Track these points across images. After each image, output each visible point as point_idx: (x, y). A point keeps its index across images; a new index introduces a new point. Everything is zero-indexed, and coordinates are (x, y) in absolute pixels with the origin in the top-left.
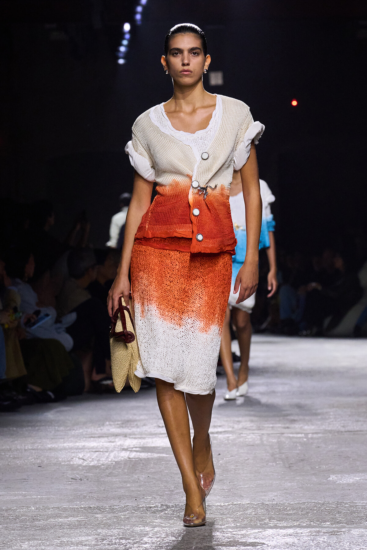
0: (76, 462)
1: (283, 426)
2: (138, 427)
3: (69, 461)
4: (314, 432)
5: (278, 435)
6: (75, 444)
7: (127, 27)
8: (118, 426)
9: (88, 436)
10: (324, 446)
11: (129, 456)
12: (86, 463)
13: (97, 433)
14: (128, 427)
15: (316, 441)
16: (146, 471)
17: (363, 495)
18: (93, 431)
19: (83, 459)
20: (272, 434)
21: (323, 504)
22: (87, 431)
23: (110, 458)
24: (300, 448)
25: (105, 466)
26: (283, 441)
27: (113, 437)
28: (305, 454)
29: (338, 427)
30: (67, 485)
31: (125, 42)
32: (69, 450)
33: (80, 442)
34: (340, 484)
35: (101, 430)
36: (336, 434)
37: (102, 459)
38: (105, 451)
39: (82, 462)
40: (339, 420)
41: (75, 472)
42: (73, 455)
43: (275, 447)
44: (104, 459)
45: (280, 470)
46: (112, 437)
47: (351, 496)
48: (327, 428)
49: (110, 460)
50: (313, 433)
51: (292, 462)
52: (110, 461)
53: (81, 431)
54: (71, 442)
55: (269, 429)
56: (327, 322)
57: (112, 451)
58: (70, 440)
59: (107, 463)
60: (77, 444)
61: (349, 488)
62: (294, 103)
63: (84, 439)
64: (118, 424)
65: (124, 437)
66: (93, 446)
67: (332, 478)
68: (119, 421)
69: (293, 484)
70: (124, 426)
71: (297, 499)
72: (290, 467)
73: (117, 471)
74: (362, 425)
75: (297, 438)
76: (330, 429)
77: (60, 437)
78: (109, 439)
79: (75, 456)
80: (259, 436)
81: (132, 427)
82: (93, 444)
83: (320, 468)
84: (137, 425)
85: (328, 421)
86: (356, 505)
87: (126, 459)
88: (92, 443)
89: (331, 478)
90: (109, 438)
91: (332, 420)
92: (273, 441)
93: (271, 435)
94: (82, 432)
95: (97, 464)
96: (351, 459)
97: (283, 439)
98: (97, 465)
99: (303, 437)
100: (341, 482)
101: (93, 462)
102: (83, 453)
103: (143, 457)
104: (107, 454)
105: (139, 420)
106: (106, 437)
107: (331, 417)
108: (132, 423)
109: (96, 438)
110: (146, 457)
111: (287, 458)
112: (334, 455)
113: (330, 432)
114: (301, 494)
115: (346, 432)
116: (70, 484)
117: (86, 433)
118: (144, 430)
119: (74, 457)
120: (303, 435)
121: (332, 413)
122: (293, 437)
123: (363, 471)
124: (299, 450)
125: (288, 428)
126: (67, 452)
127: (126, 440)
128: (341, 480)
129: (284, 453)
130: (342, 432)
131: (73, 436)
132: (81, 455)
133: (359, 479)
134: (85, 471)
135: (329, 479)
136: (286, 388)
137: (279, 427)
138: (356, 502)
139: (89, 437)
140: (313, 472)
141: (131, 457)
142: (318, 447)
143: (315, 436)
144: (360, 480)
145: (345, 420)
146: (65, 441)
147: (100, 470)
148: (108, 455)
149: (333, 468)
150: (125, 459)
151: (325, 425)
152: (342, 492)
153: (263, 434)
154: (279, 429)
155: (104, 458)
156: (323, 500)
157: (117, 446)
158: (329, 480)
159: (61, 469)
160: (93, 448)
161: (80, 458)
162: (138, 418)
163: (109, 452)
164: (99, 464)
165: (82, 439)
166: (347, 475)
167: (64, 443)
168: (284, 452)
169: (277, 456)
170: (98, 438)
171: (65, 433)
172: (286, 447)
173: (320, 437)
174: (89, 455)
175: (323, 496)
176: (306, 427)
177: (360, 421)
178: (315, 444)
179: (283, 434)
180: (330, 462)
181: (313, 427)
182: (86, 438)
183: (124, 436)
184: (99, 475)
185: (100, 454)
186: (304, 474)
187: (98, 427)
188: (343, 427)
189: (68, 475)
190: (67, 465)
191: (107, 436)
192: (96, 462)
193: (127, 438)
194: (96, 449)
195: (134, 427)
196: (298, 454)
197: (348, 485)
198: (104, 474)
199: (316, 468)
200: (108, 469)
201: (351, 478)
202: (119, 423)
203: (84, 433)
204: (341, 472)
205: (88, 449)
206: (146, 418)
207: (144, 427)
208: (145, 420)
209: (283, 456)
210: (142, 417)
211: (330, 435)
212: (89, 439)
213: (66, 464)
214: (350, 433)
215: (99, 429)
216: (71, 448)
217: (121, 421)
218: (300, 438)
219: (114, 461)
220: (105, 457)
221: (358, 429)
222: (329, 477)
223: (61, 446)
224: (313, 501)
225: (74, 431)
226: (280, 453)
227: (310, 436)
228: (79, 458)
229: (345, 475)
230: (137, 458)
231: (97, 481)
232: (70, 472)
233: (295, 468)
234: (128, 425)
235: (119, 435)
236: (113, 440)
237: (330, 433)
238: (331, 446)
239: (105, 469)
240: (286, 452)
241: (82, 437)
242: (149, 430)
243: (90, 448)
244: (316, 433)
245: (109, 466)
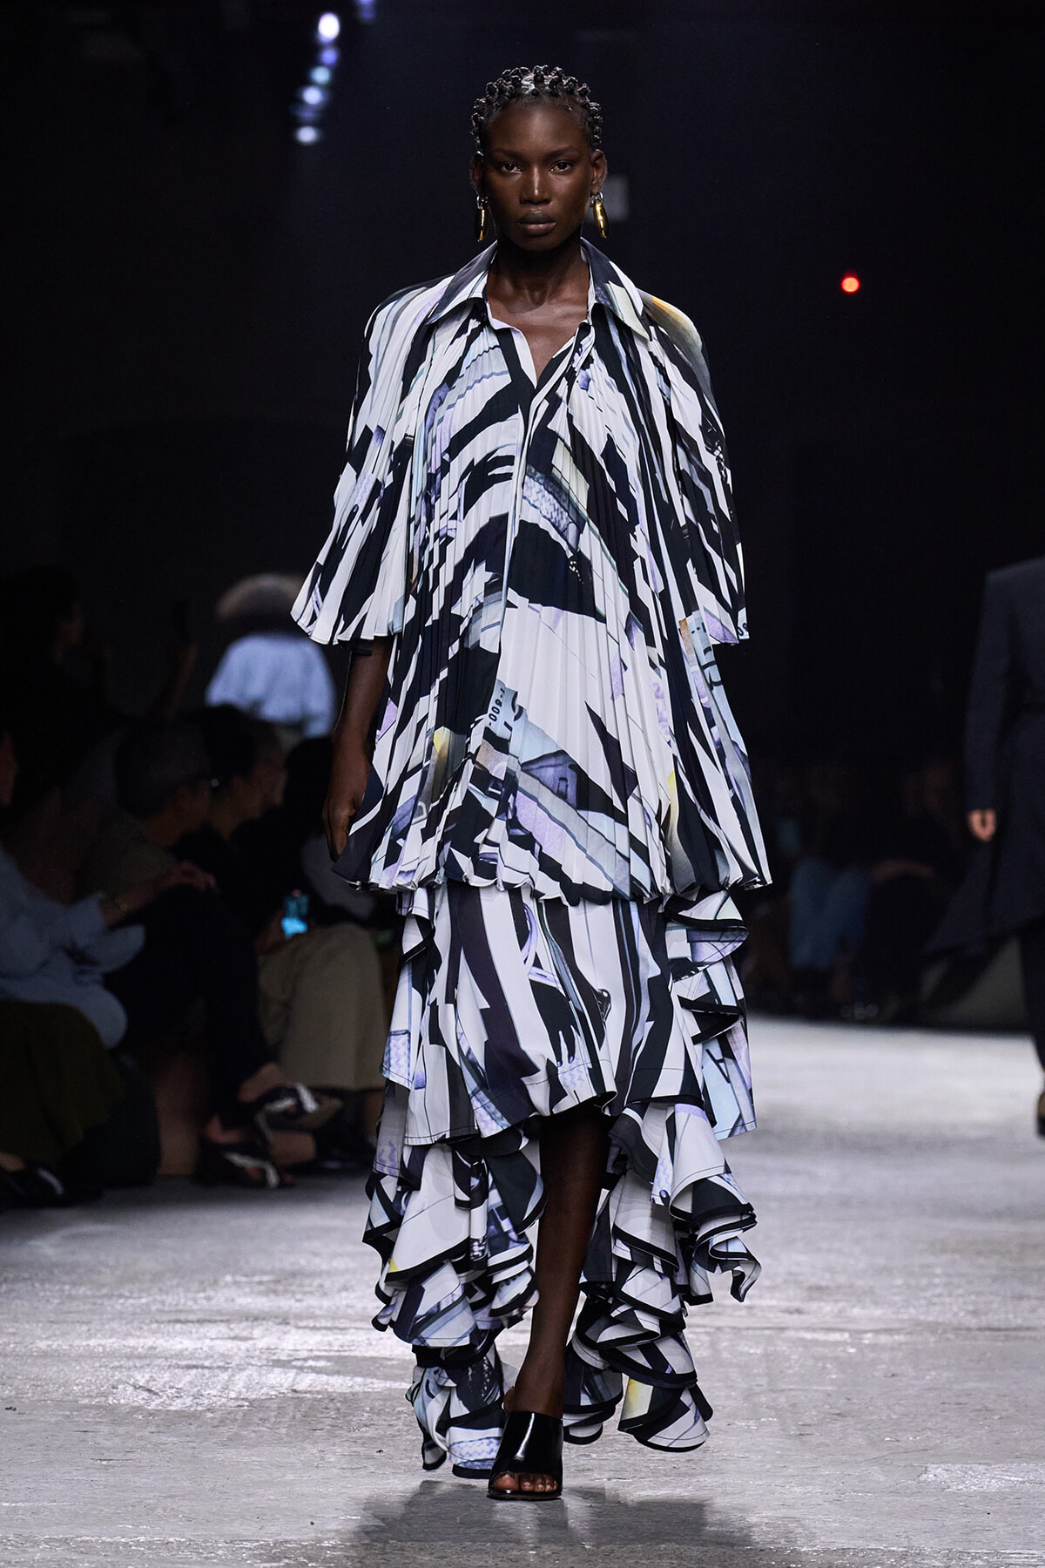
0: (127, 1397)
1: (784, 1304)
2: (325, 1294)
3: (105, 1395)
4: (884, 1326)
5: (767, 1332)
6: (124, 1343)
7: (329, 26)
8: (262, 1288)
9: (165, 1318)
10: (911, 1372)
11: (293, 1385)
12: (158, 1401)
13: (195, 1307)
14: (294, 1293)
15: (886, 1356)
16: (349, 1435)
17: (1031, 1532)
18: (182, 1301)
19: (149, 1391)
20: (748, 1329)
21: (904, 1556)
22: (163, 1303)
23: (233, 1390)
24: (834, 1377)
25: (218, 1415)
26: (784, 1351)
27: (244, 1324)
28: (849, 1397)
29: (956, 1314)
30: (94, 1468)
31: (321, 75)
32: (104, 1360)
33: (139, 1337)
34: (957, 1494)
35: (209, 1299)
36: (951, 1336)
37: (207, 1393)
38: (219, 1367)
39: (143, 1399)
40: (960, 1291)
41: (121, 1430)
42: (118, 1375)
43: (755, 1371)
44: (214, 1392)
45: (771, 1443)
46: (241, 1321)
47: (992, 1535)
48: (922, 1317)
49: (233, 1395)
50: (877, 1332)
51: (808, 1421)
52: (231, 1399)
53: (144, 1301)
54: (113, 1333)
55: (738, 1313)
56: (931, 979)
57: (240, 1368)
58: (107, 1327)
59: (224, 1405)
60: (132, 1342)
61: (988, 1509)
62: (851, 285)
63: (154, 1326)
64: (260, 1283)
65: (280, 1324)
66: (181, 1352)
67: (936, 1473)
68: (265, 1273)
69: (810, 1488)
70: (280, 1288)
71: (823, 1538)
72: (801, 1434)
73: (254, 1432)
74: (1033, 1310)
75: (825, 1343)
76: (930, 1319)
77: (77, 1317)
78: (232, 1329)
79: (124, 1379)
80: (708, 1333)
81: (305, 1293)
82: (181, 1342)
83: (898, 1441)
84: (321, 1286)
85: (928, 1294)
86: (1008, 1561)
87: (283, 1393)
88: (176, 1339)
89: (931, 1476)
90: (232, 1326)
91: (939, 1290)
92: (752, 1351)
93: (745, 1333)
94: (147, 1304)
95: (191, 1406)
96: (996, 1418)
97: (783, 1347)
98: (192, 1409)
99: (844, 1343)
100: (960, 1487)
101: (178, 1401)
102: (148, 1370)
103: (339, 1391)
104: (225, 1376)
105: (329, 1273)
106: (222, 1321)
107: (936, 1281)
108: (307, 1281)
109: (191, 1325)
110: (350, 1390)
111: (794, 1405)
112: (944, 1403)
113: (933, 1328)
114: (835, 1521)
115: (980, 1329)
116: (106, 1468)
117: (158, 1306)
118: (344, 1302)
119: (119, 1381)
120: (846, 1335)
121: (938, 1271)
122: (816, 1343)
123: (1036, 1456)
124: (832, 1382)
125: (799, 1311)
126: (97, 1364)
127: (285, 1333)
128: (964, 1482)
129: (782, 1391)
130: (968, 1329)
131: (120, 1316)
132: (143, 1377)
133: (1021, 1479)
134: (153, 1429)
135: (924, 1476)
136: (797, 1186)
137: (771, 1308)
138: (1008, 1551)
139: (169, 1322)
140: (876, 1454)
141: (299, 1387)
142: (893, 1375)
143: (884, 1339)
144: (1021, 1482)
145: (978, 1294)
146: (93, 1331)
147: (201, 1426)
148: (228, 1381)
149: (938, 1441)
150: (280, 1393)
151: (915, 1307)
152: (967, 1520)
153: (719, 1329)
154: (771, 1315)
155: (215, 1388)
156: (905, 1544)
157: (257, 1353)
158: (925, 1481)
159: (76, 1419)
160: (179, 1355)
161: (140, 1387)
162: (324, 1267)
163: (230, 1370)
164: (200, 1408)
165: (145, 1328)
166: (981, 1468)
167: (89, 1337)
168: (783, 1386)
169: (763, 1399)
170: (197, 1325)
171: (95, 1304)
172: (790, 1371)
173: (900, 1344)
174: (167, 1377)
175: (905, 1532)
176: (856, 1311)
177: (1029, 1297)
178: (884, 1366)
179: (782, 1329)
180: (929, 1424)
181: (878, 1312)
182: (157, 1322)
183: (280, 1320)
184: (198, 1441)
185: (204, 1375)
186: (844, 1458)
187: (198, 1292)
188: (975, 1313)
189: (99, 1440)
190: (98, 1407)
191: (224, 1318)
192: (188, 1401)
193: (288, 1327)
194: (191, 1359)
195: (311, 1293)
196: (829, 1395)
197: (985, 1497)
198: (214, 1440)
199: (883, 1440)
200: (224, 1426)
201: (993, 1478)
202: (265, 1278)
203: (153, 1308)
204: (963, 1457)
205: (166, 1359)
206: (352, 1265)
207: (344, 1294)
208: (347, 1271)
209: (782, 1399)
210: (339, 1264)
211: (933, 1339)
212: (170, 1328)
213: (93, 1403)
214: (996, 1334)
215: (201, 1295)
216: (112, 1355)
217: (272, 1272)
218: (836, 1344)
219: (243, 1399)
220: (219, 1387)
221: (1019, 1322)
222: (926, 1471)
223: (78, 1346)
224: (873, 1546)
225: (121, 1301)
226: (771, 1390)
227: (868, 1339)
228: (136, 1387)
229: (973, 1466)
230: (318, 1392)
231: (189, 1462)
232: (104, 1429)
233: (815, 1439)
234: (294, 1288)
235: (264, 1319)
236: (244, 1334)
237: (933, 1332)
238: (934, 1373)
239: (216, 1423)
240: (792, 1387)
241: (147, 1321)
242: (360, 1306)
243: (172, 1357)
244: (888, 1331)
245: (229, 1413)
